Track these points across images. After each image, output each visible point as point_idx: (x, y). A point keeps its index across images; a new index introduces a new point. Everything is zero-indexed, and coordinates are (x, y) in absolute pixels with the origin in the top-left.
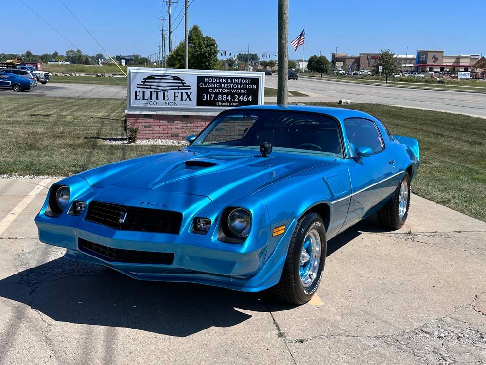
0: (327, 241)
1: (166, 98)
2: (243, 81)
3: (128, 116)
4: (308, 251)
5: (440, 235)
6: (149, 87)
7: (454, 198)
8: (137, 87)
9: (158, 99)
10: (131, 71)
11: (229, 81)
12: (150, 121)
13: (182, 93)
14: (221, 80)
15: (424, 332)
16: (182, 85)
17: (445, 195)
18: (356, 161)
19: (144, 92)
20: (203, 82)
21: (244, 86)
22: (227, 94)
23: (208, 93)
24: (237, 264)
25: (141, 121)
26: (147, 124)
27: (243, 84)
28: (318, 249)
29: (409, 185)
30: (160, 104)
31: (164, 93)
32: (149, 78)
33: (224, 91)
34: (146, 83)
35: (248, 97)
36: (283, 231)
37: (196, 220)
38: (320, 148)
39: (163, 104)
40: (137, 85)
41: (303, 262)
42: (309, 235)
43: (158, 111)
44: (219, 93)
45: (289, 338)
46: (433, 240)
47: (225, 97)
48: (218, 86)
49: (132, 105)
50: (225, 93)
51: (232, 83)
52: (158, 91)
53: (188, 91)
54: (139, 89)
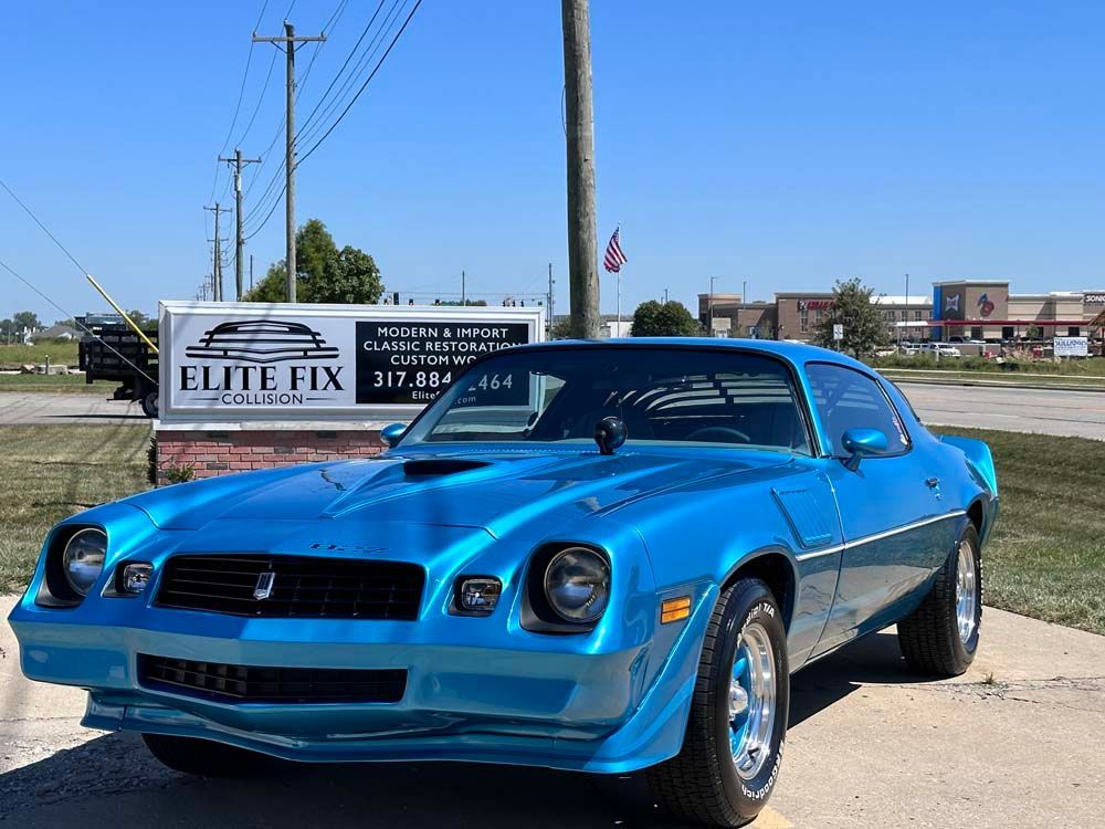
0: (791, 671)
1: (270, 384)
2: (486, 333)
3: (163, 436)
4: (744, 681)
5: (1071, 685)
6: (222, 353)
7: (1095, 606)
8: (189, 355)
9: (246, 387)
10: (171, 310)
11: (447, 334)
12: (224, 448)
13: (314, 370)
14: (422, 332)
16: (314, 346)
17: (1069, 602)
18: (845, 465)
19: (206, 370)
20: (373, 336)
21: (488, 347)
22: (442, 370)
23: (386, 367)
24: (576, 688)
25: (198, 450)
26: (214, 458)
27: (486, 341)
28: (767, 675)
29: (977, 556)
30: (252, 399)
31: (264, 370)
32: (222, 329)
33: (432, 361)
34: (212, 345)
35: (501, 380)
36: (686, 613)
37: (459, 582)
38: (748, 438)
39: (260, 399)
40: (189, 348)
41: (733, 712)
42: (743, 640)
43: (248, 420)
44: (419, 367)
46: (1055, 695)
47: (434, 376)
48: (416, 346)
49: (173, 407)
50: (437, 368)
51: (454, 337)
52: (246, 364)
53: (333, 364)
54: (194, 362)
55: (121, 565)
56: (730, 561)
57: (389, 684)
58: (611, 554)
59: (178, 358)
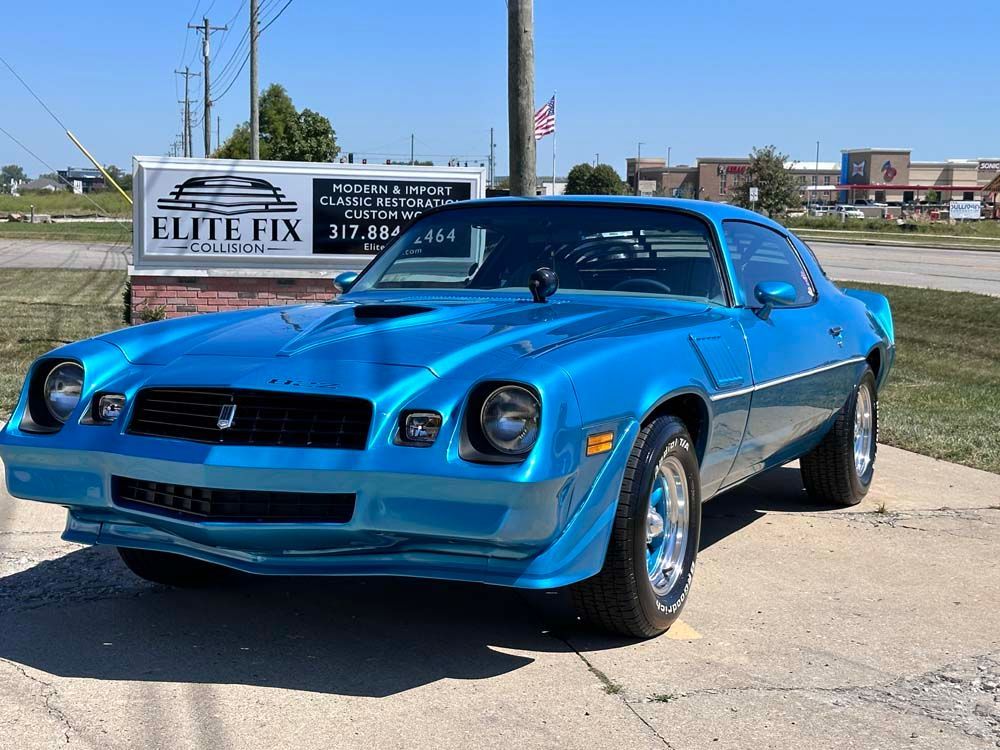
0: (702, 500)
1: (234, 234)
2: (432, 191)
3: (137, 280)
4: (660, 508)
5: (955, 515)
6: (190, 205)
7: (979, 444)
9: (212, 237)
10: (144, 165)
11: (396, 190)
12: (192, 292)
13: (275, 222)
14: (374, 188)
15: (947, 679)
16: (275, 200)
17: (956, 441)
18: (757, 315)
19: (176, 221)
20: (329, 192)
21: (434, 203)
22: (392, 224)
23: (340, 221)
24: (509, 511)
25: (169, 294)
26: (184, 301)
27: (432, 198)
28: (681, 503)
29: (874, 398)
30: (218, 248)
31: (229, 222)
32: (192, 183)
33: (383, 215)
34: (182, 198)
35: (445, 233)
36: (609, 446)
37: (403, 416)
38: (669, 289)
39: (225, 248)
40: (160, 201)
41: (650, 535)
42: (660, 471)
43: (215, 267)
44: (371, 221)
45: (632, 694)
46: (940, 523)
47: (385, 230)
48: (368, 202)
49: (146, 253)
50: (386, 222)
51: (403, 194)
52: (213, 216)
53: (292, 217)
54: (165, 213)
55: (97, 397)
56: (650, 400)
57: (340, 506)
58: (541, 392)
59: (150, 210)
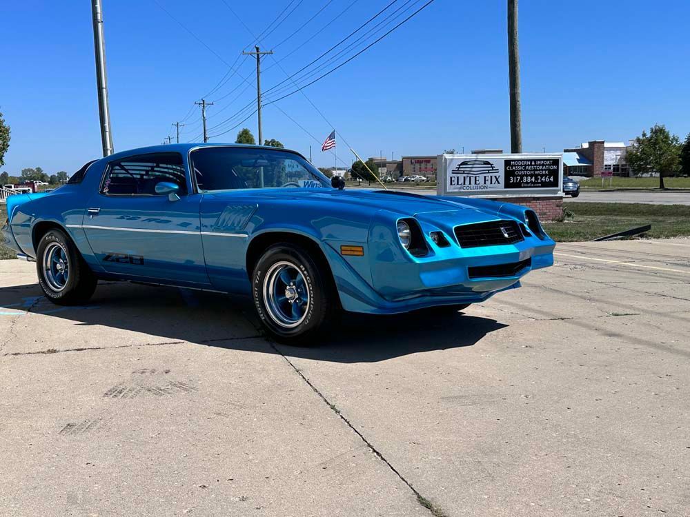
1: (477, 182)
2: (545, 163)
6: (463, 172)
8: (452, 173)
9: (470, 184)
10: (447, 157)
11: (533, 163)
13: (491, 177)
14: (525, 163)
16: (491, 169)
19: (458, 178)
20: (510, 165)
21: (546, 167)
22: (531, 176)
23: (514, 175)
27: (545, 165)
30: (471, 188)
31: (475, 177)
32: (462, 164)
33: (528, 173)
34: (460, 169)
35: (549, 178)
39: (474, 188)
40: (452, 171)
44: (524, 175)
47: (529, 178)
48: (523, 168)
49: (448, 191)
50: (529, 175)
51: (535, 165)
52: (470, 175)
53: (497, 174)
54: (454, 175)
59: (449, 174)
